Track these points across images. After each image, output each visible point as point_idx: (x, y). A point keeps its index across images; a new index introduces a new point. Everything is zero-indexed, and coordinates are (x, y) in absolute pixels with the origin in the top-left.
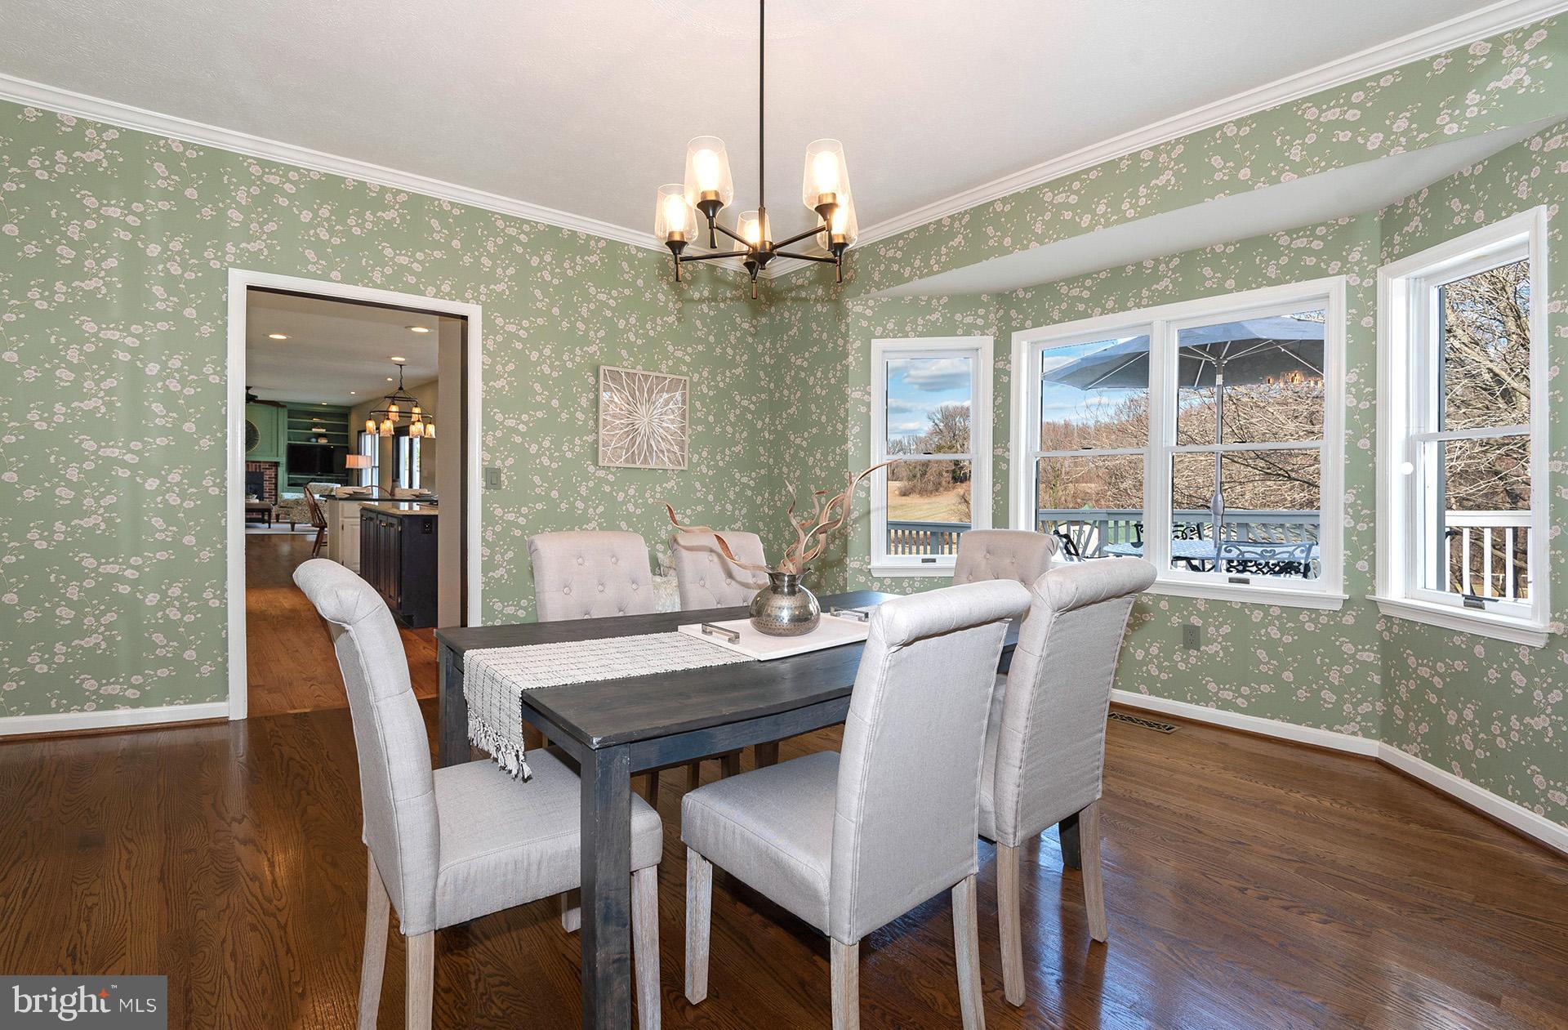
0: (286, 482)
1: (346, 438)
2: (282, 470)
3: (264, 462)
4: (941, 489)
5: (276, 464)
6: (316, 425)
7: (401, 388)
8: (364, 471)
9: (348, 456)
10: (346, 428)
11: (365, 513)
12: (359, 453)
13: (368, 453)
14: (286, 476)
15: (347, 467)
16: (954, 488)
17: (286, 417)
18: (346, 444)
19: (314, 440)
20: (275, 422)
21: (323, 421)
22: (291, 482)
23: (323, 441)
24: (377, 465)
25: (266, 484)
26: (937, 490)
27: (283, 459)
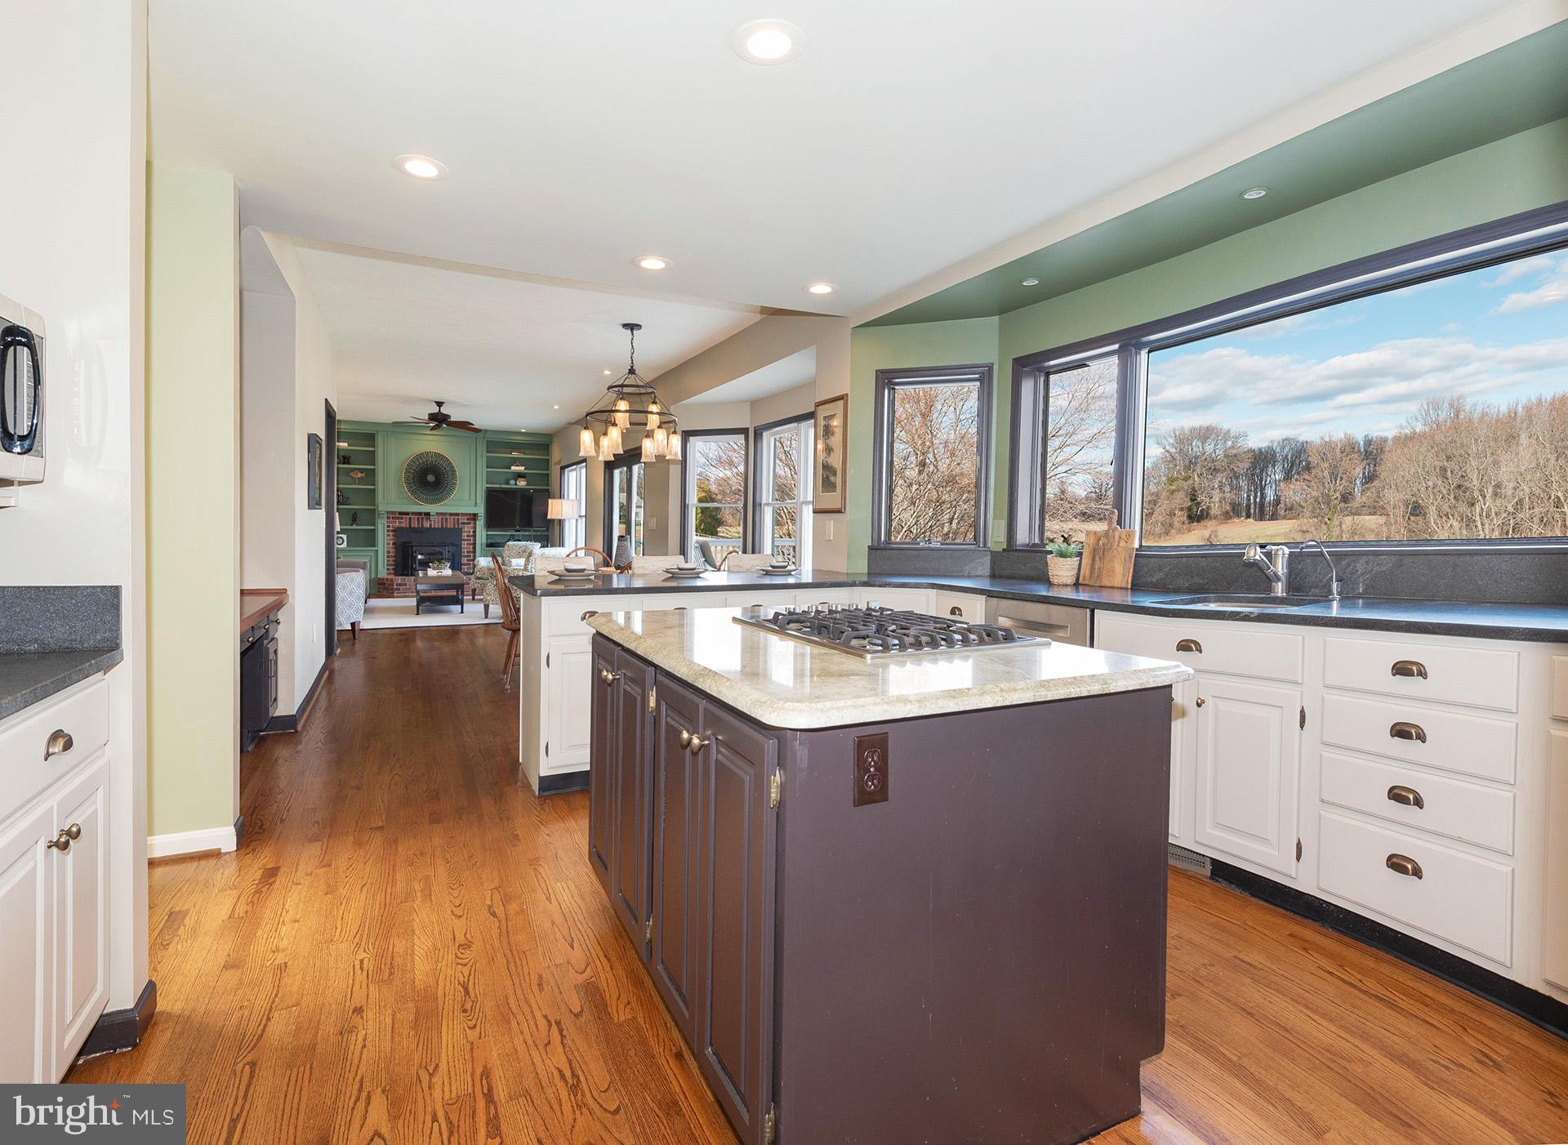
0: (484, 541)
1: (546, 478)
2: (481, 523)
3: (463, 514)
4: (1173, 531)
5: (474, 517)
6: (515, 462)
7: (632, 371)
8: (567, 521)
9: (550, 501)
10: (546, 464)
11: (599, 638)
12: (561, 497)
13: (572, 495)
14: (484, 533)
15: (549, 517)
16: (1189, 531)
17: (485, 452)
18: (545, 488)
19: (512, 482)
20: (473, 457)
21: (522, 456)
22: (490, 541)
23: (522, 483)
24: (583, 514)
25: (465, 545)
26: (1167, 534)
27: (481, 510)
